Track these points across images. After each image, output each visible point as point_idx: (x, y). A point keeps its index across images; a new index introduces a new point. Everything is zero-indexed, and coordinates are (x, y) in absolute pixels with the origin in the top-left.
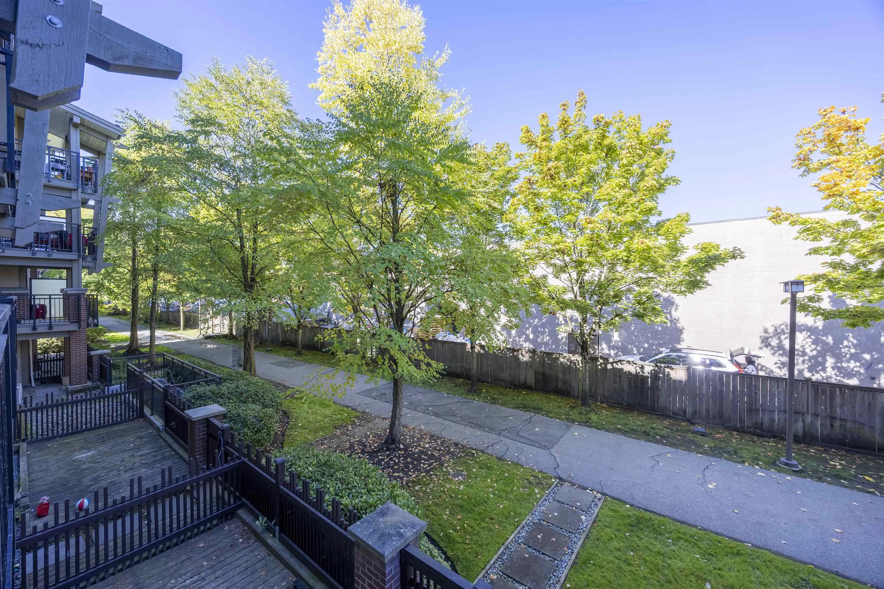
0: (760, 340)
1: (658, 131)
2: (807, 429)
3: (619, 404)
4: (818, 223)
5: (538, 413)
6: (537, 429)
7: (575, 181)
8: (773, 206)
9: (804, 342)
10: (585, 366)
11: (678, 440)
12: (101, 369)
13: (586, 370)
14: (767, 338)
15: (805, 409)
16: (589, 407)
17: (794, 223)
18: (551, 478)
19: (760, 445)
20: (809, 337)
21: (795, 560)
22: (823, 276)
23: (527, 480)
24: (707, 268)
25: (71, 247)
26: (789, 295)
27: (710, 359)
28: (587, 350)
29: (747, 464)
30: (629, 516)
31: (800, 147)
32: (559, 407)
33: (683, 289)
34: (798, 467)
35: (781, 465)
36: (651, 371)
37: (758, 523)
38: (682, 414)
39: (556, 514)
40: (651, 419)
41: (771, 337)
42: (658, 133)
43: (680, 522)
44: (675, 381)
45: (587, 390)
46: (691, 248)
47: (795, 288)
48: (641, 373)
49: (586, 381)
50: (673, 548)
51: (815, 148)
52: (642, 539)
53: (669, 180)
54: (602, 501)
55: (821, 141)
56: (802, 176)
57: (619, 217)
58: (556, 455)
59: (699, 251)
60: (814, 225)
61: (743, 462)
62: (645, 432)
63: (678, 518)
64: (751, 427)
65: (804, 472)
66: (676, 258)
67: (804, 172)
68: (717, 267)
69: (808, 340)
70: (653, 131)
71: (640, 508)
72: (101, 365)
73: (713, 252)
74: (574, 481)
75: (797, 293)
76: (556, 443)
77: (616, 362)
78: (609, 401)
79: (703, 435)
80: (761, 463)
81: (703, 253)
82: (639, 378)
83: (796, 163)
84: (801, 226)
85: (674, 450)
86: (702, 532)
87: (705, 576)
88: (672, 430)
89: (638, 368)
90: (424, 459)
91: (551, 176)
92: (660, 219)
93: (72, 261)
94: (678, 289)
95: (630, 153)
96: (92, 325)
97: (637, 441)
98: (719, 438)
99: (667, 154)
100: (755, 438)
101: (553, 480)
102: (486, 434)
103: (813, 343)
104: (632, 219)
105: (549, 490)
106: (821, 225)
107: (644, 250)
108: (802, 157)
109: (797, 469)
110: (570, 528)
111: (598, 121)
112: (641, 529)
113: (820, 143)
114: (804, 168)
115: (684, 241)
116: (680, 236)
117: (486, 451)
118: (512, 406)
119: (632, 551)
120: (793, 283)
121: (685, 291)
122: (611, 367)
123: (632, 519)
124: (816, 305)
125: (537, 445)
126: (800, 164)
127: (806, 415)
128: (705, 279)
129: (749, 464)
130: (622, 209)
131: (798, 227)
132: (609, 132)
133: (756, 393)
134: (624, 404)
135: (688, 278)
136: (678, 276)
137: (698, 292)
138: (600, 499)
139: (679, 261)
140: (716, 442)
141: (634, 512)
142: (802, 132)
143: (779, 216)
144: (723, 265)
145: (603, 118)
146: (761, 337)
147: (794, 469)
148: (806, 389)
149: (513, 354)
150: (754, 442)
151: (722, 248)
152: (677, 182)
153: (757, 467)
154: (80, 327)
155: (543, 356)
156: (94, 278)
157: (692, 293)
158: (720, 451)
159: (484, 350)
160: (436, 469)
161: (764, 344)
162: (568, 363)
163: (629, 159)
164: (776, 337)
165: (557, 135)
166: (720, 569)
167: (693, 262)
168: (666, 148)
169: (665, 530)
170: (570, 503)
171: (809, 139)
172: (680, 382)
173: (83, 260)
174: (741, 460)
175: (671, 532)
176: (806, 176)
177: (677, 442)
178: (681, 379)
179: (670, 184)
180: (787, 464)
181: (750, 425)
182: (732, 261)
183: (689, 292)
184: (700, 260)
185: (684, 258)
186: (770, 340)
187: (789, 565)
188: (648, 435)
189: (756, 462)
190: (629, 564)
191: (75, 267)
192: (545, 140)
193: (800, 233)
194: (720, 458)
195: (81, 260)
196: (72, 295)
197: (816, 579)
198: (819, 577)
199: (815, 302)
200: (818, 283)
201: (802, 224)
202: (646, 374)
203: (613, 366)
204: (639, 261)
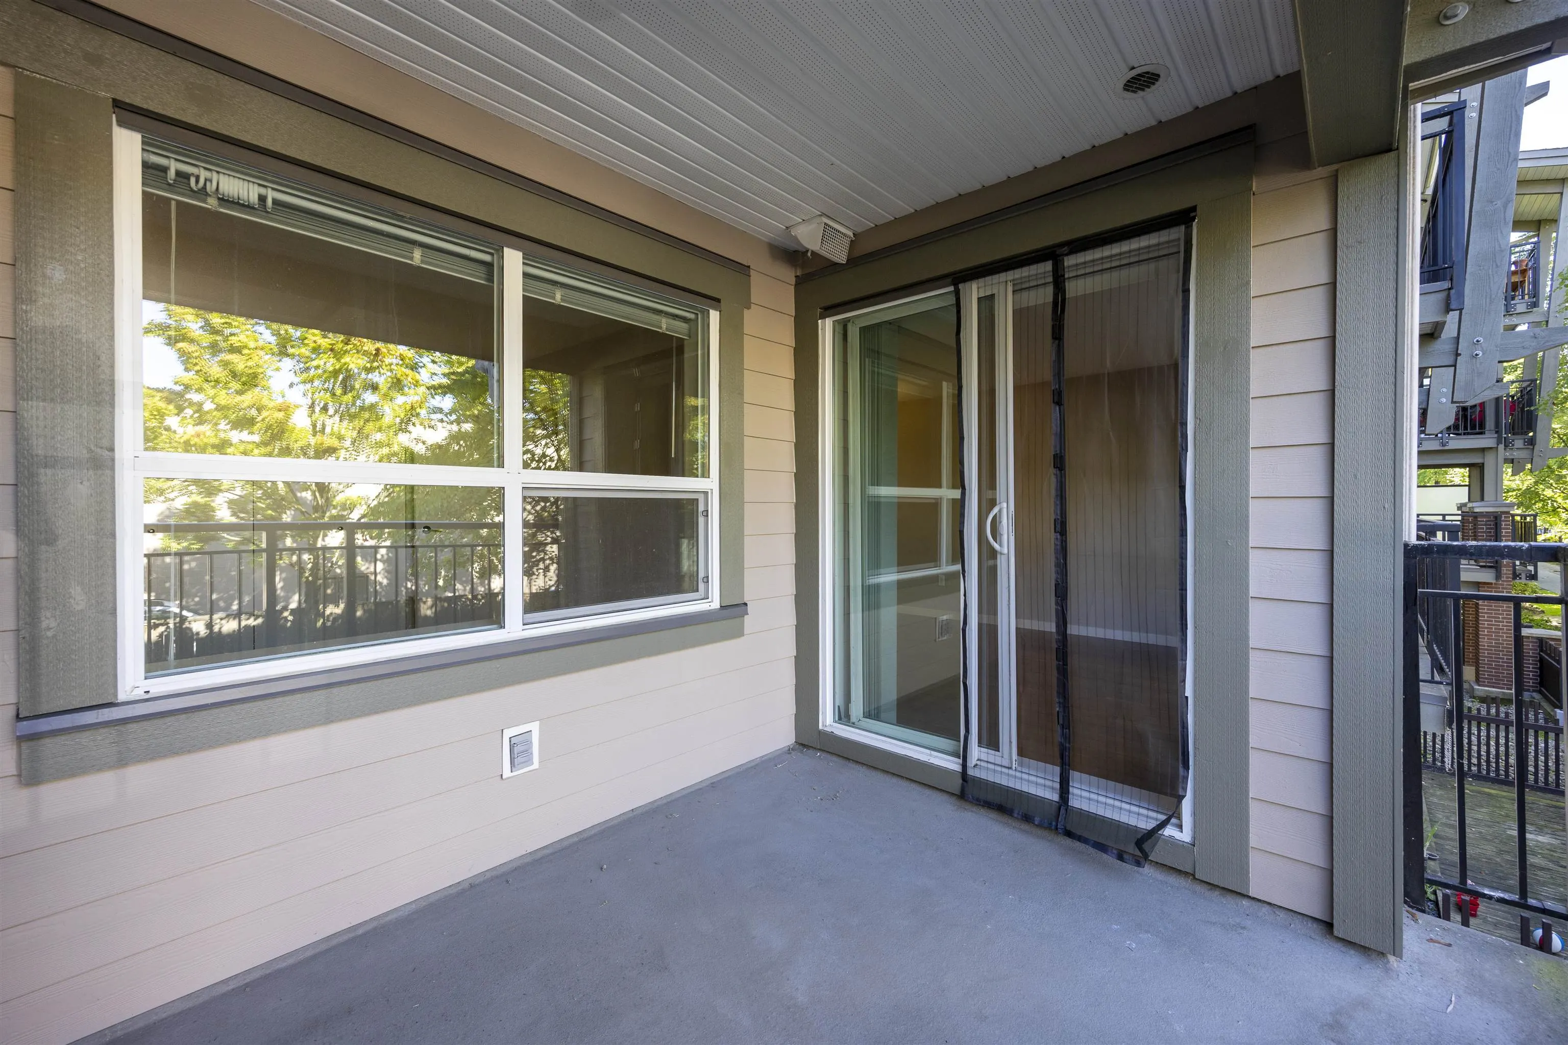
12: (1541, 668)
25: (1482, 425)
72: (1542, 660)
93: (1483, 450)
96: (1523, 576)
154: (1498, 577)
156: (1524, 481)
173: (1506, 446)
191: (1489, 462)
195: (1501, 447)
196: (1481, 514)
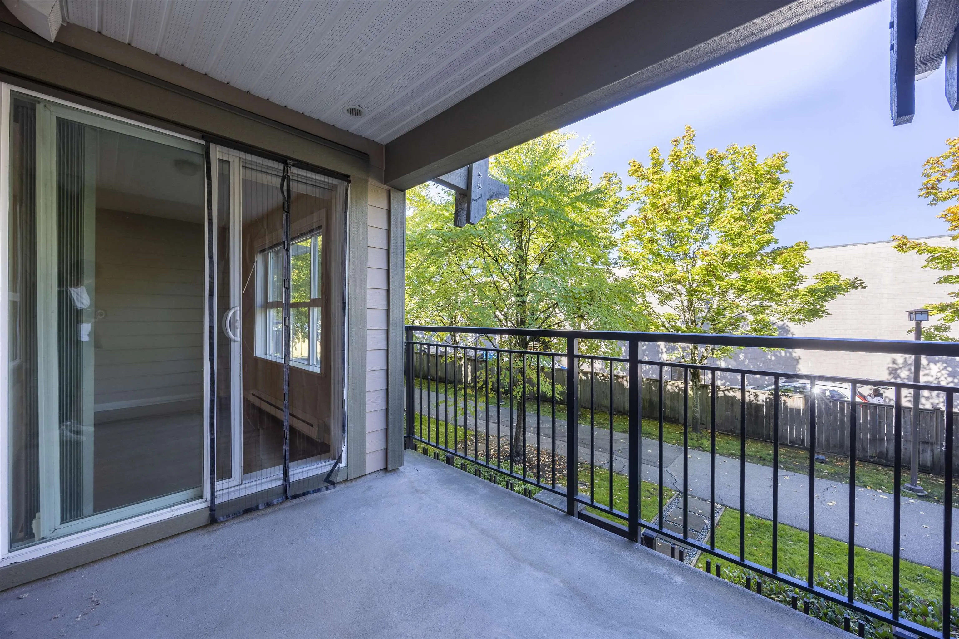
0: (887, 372)
1: (775, 162)
2: (936, 460)
3: (731, 431)
4: (947, 251)
5: (648, 437)
6: (650, 451)
7: (689, 213)
8: (898, 234)
9: (939, 375)
10: (697, 393)
11: (796, 466)
13: (697, 397)
14: (896, 370)
15: (934, 439)
16: (701, 433)
17: (921, 252)
18: (671, 491)
19: (884, 473)
20: (945, 368)
21: (912, 562)
22: (951, 306)
23: (648, 491)
24: (826, 298)
26: (913, 324)
27: (830, 391)
28: (698, 377)
29: (868, 488)
30: (750, 522)
31: (928, 176)
32: (669, 432)
33: (801, 317)
34: (923, 492)
35: (905, 490)
36: (766, 399)
37: (877, 534)
38: (800, 443)
39: (680, 517)
40: (766, 447)
41: (900, 368)
42: (775, 165)
43: (800, 529)
44: (792, 410)
45: (699, 417)
46: (810, 277)
47: (919, 317)
48: (755, 401)
49: (697, 407)
50: (793, 547)
51: (944, 178)
52: (763, 539)
53: (786, 209)
54: (723, 510)
55: (950, 170)
56: (931, 204)
57: (736, 249)
58: (672, 473)
59: (819, 280)
60: (944, 254)
61: (865, 486)
62: (761, 457)
63: (798, 526)
64: (875, 457)
65: (930, 497)
66: (793, 287)
67: (932, 201)
68: (838, 296)
69: (944, 372)
70: (770, 163)
71: (760, 517)
73: (833, 283)
74: (694, 495)
75: (921, 321)
76: (671, 463)
77: (728, 390)
78: (720, 428)
79: (822, 462)
80: (883, 487)
81: (823, 282)
82: (753, 406)
83: (924, 191)
84: (929, 255)
85: (792, 473)
86: (822, 537)
87: (824, 567)
88: (789, 456)
89: (751, 396)
90: (547, 471)
91: (666, 210)
92: (776, 246)
94: (796, 317)
95: (745, 186)
97: (753, 464)
98: (840, 465)
99: (784, 185)
100: (879, 467)
101: (673, 493)
102: (600, 453)
103: (949, 375)
104: (749, 250)
105: (671, 499)
106: (951, 253)
107: (761, 280)
108: (929, 185)
109: (922, 494)
110: (695, 528)
111: (711, 155)
112: (762, 532)
113: (950, 173)
114: (932, 197)
115: (803, 271)
116: (799, 266)
117: (604, 467)
118: (620, 430)
119: (755, 547)
120: (917, 312)
121: (804, 319)
122: (723, 395)
123: (754, 525)
124: (944, 334)
125: (652, 464)
126: (928, 193)
127: (935, 445)
128: (825, 308)
129: (871, 488)
130: (738, 241)
131: (926, 256)
132: (722, 165)
133: (880, 422)
134: (737, 432)
135: (806, 306)
136: (797, 304)
137: (817, 320)
138: (720, 509)
139: (797, 291)
140: (837, 468)
141: (755, 520)
142: (929, 162)
143: (905, 245)
144: (844, 295)
145: (716, 152)
146: (888, 368)
147: (919, 494)
148: (934, 419)
149: (617, 381)
150: (877, 470)
151: (843, 278)
152: (795, 211)
153: (879, 491)
155: (649, 383)
157: (811, 321)
158: (841, 476)
159: (587, 376)
160: (561, 479)
161: (892, 376)
162: (677, 391)
163: (745, 192)
164: (907, 369)
165: (668, 168)
166: (838, 564)
167: (812, 291)
168: (784, 178)
169: (786, 534)
170: (693, 511)
171: (937, 169)
172: (798, 411)
174: (863, 484)
175: (791, 536)
176: (935, 205)
177: (795, 467)
178: (799, 408)
179: (787, 213)
180: (911, 489)
181: (874, 455)
182: (852, 291)
183: (808, 321)
184: (820, 290)
185: (802, 287)
186: (899, 371)
187: (906, 565)
188: (764, 460)
189: (878, 486)
190: (753, 555)
192: (655, 172)
193: (929, 262)
194: (841, 482)
197: (930, 576)
198: (934, 574)
199: (942, 332)
200: (947, 313)
201: (931, 253)
202: (760, 402)
203: (724, 393)
204: (755, 291)
